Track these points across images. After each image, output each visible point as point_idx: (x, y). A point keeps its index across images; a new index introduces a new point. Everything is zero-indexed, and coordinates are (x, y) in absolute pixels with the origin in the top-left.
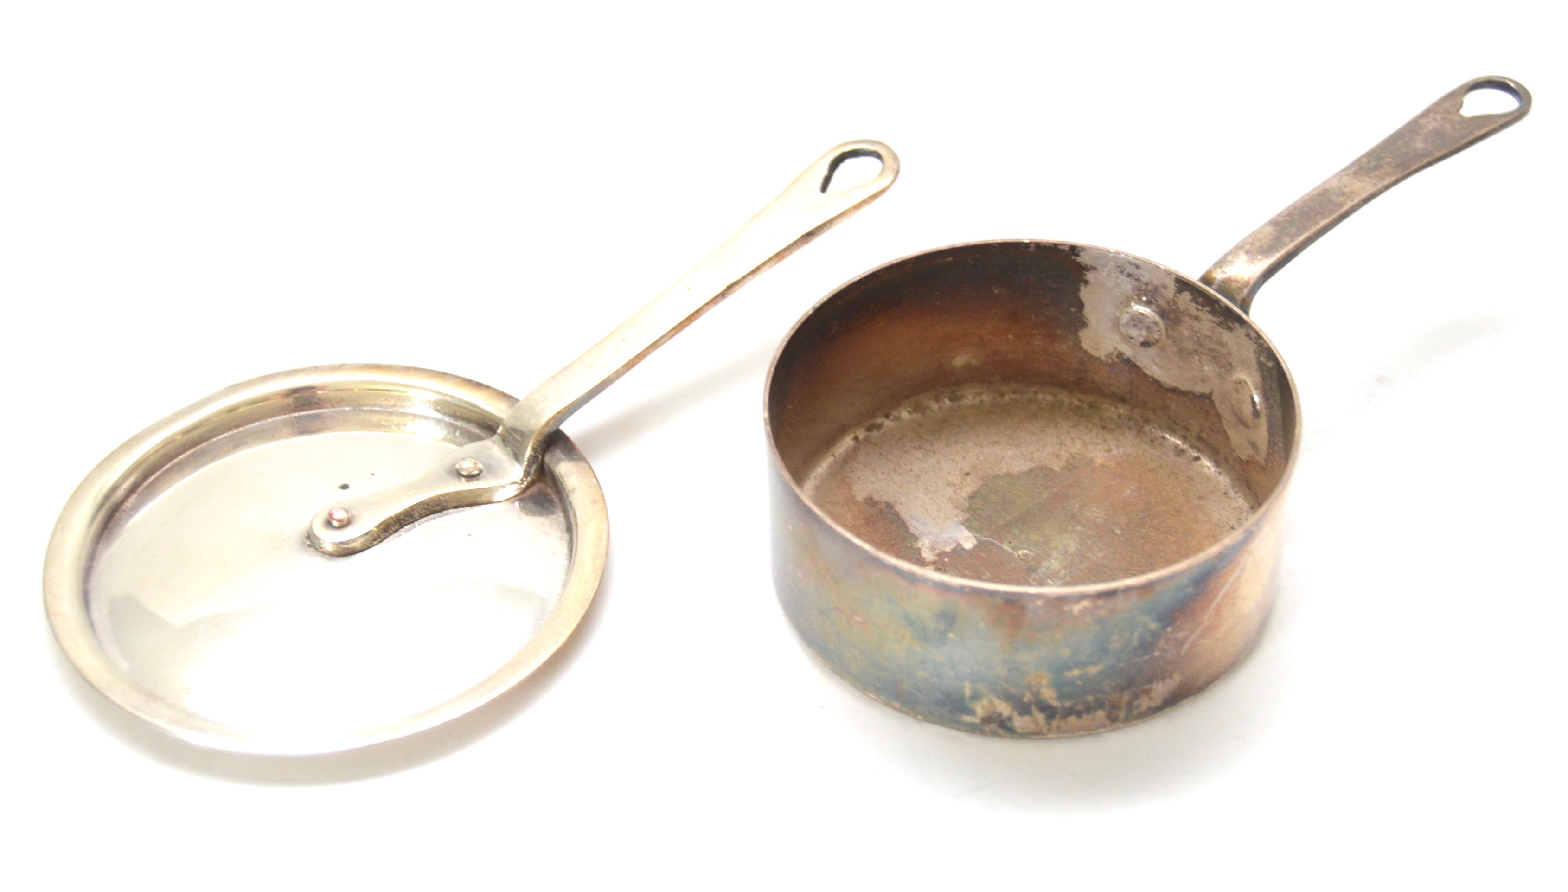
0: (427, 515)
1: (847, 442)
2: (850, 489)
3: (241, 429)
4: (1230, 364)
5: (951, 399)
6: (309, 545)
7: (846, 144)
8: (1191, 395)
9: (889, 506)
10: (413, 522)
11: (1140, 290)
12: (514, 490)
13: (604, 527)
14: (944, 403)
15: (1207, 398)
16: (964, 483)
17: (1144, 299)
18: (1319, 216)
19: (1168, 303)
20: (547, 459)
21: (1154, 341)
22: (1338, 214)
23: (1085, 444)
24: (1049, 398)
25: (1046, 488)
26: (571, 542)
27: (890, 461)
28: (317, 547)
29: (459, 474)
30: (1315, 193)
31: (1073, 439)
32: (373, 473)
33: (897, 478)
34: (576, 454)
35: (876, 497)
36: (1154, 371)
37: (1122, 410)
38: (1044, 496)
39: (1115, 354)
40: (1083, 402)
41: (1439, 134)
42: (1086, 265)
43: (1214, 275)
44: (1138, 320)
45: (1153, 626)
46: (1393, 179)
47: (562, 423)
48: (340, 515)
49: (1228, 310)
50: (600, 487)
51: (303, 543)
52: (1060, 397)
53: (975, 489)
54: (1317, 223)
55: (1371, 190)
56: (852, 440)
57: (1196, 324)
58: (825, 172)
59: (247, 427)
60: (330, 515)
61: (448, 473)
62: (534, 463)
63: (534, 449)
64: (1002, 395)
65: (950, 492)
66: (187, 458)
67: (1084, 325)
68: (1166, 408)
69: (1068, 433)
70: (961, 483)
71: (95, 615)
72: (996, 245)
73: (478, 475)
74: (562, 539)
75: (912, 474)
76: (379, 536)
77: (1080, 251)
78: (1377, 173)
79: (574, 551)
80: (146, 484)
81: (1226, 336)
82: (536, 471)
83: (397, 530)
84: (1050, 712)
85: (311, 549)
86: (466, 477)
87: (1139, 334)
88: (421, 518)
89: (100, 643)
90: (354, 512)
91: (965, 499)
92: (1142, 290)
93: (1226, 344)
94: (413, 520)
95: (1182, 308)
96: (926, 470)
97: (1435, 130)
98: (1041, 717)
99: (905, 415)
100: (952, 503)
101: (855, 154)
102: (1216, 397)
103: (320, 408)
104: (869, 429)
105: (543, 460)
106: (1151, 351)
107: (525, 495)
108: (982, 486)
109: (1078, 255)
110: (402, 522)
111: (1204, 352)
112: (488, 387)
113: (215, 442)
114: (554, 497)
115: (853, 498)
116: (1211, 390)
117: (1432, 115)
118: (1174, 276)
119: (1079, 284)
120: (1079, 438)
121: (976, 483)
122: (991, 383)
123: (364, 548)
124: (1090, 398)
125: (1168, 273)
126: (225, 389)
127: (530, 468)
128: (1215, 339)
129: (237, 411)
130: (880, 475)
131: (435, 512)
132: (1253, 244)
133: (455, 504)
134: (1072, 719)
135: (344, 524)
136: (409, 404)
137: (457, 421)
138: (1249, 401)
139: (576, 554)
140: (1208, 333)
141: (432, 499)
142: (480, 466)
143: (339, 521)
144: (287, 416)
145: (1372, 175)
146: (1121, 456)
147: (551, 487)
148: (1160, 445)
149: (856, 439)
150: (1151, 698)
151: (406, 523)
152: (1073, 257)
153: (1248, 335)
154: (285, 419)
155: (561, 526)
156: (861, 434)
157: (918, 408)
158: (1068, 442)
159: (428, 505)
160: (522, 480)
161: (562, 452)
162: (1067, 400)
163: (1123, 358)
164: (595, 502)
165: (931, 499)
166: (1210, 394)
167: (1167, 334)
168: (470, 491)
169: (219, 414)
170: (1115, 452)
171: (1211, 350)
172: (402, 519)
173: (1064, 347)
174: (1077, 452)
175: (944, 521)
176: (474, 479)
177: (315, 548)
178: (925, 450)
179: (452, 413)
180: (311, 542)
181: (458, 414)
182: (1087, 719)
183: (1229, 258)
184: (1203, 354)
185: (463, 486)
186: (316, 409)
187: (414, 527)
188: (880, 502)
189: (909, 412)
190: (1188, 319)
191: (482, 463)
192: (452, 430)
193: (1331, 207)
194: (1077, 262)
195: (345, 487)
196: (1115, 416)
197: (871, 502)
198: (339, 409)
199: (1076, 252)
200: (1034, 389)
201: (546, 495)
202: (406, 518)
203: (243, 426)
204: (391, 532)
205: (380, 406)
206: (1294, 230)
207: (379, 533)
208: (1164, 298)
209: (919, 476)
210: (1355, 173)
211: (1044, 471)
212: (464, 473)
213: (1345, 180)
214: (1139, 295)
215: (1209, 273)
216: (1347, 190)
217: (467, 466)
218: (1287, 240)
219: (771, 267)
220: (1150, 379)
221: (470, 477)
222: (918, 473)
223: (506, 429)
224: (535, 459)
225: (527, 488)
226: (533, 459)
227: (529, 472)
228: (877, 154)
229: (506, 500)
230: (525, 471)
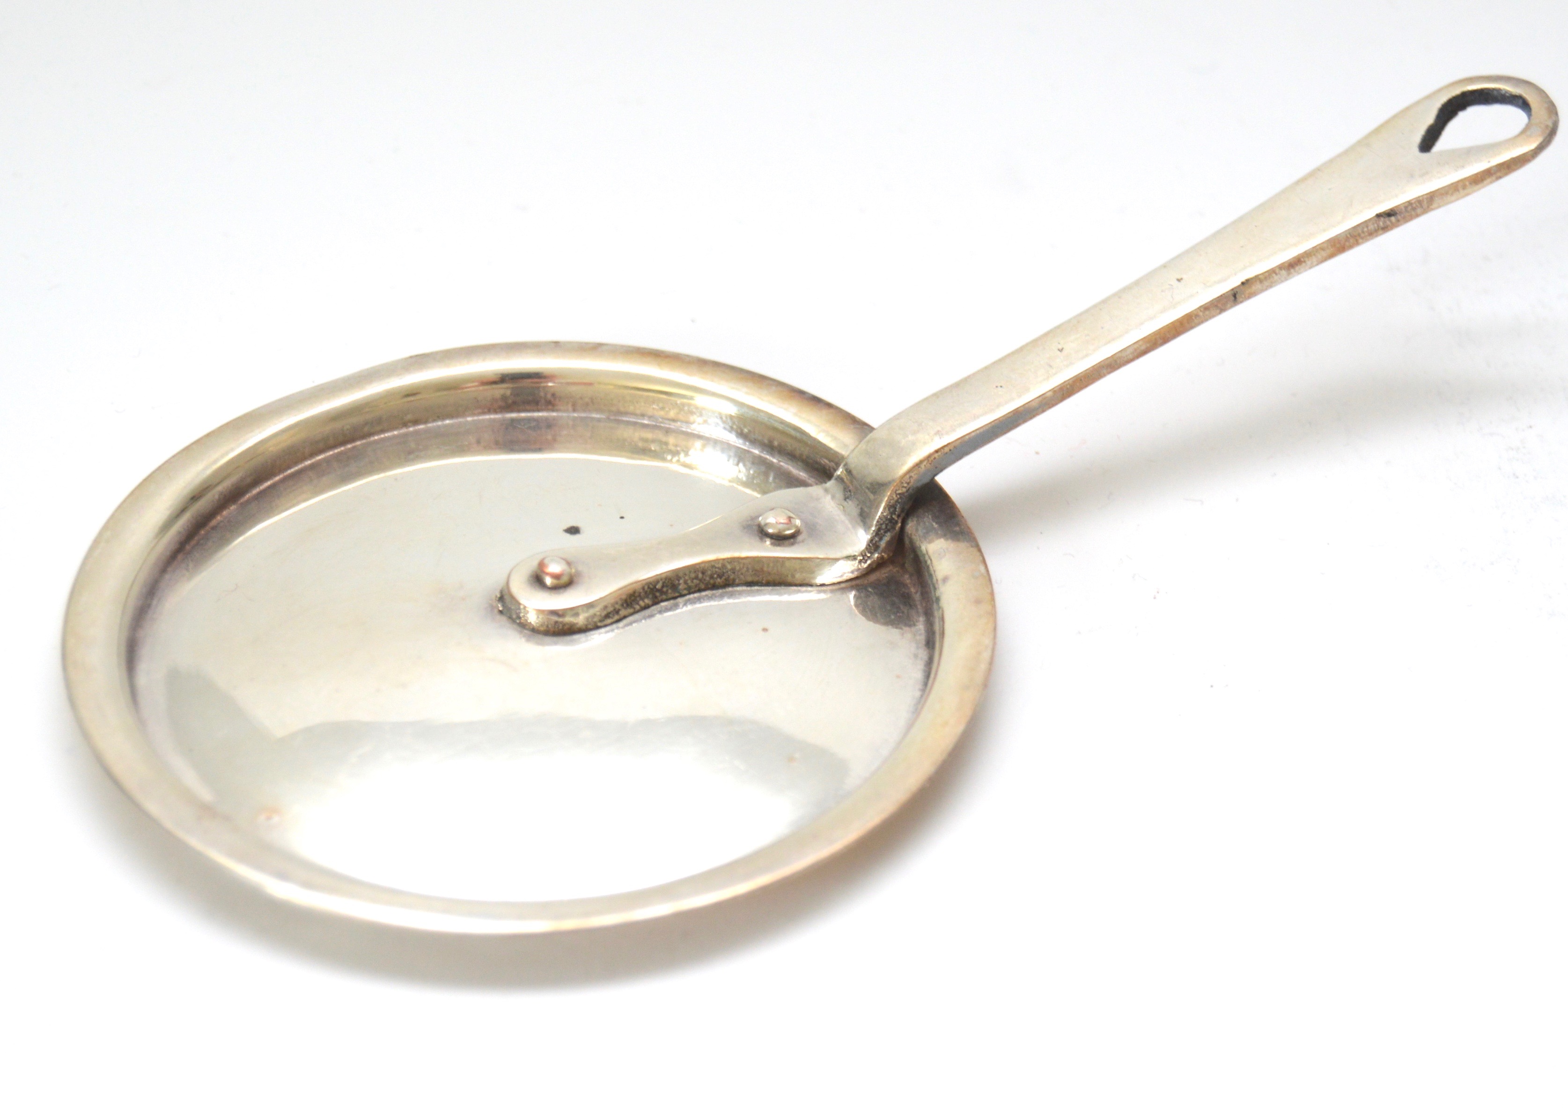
0: (700, 590)
3: (422, 427)
6: (501, 612)
7: (1471, 80)
10: (675, 598)
12: (846, 570)
13: (987, 641)
20: (911, 526)
26: (929, 663)
28: (514, 616)
29: (762, 533)
32: (622, 516)
34: (958, 524)
47: (941, 470)
48: (555, 568)
50: (990, 580)
51: (492, 607)
58: (1430, 119)
59: (430, 425)
60: (542, 565)
61: (744, 528)
62: (889, 530)
63: (891, 507)
66: (327, 461)
71: (142, 680)
73: (793, 536)
74: (916, 656)
76: (617, 612)
79: (932, 676)
80: (255, 491)
82: (889, 543)
83: (647, 607)
85: (503, 619)
86: (771, 536)
88: (690, 593)
89: (141, 723)
90: (580, 568)
94: (677, 594)
103: (553, 411)
105: (902, 528)
107: (865, 581)
110: (658, 594)
112: (829, 406)
113: (376, 442)
114: (913, 590)
123: (590, 626)
126: (406, 359)
127: (881, 539)
129: (418, 397)
131: (714, 587)
133: (750, 579)
135: (564, 584)
136: (699, 420)
139: (935, 678)
141: (712, 564)
142: (798, 522)
143: (556, 577)
144: (498, 416)
147: (911, 575)
151: (664, 597)
154: (494, 420)
155: (918, 638)
159: (703, 573)
160: (863, 554)
161: (935, 518)
164: (978, 602)
168: (776, 560)
169: (390, 395)
172: (658, 590)
176: (787, 542)
177: (510, 618)
179: (766, 441)
180: (503, 606)
181: (776, 443)
185: (767, 551)
186: (547, 410)
187: (676, 606)
191: (801, 520)
192: (763, 468)
195: (573, 530)
198: (583, 415)
201: (899, 584)
202: (665, 589)
203: (426, 422)
204: (637, 607)
205: (650, 417)
207: (617, 607)
212: (770, 531)
217: (774, 521)
221: (780, 539)
223: (849, 472)
224: (889, 524)
225: (871, 570)
226: (887, 525)
227: (878, 544)
228: (1521, 101)
229: (834, 584)
230: (871, 540)
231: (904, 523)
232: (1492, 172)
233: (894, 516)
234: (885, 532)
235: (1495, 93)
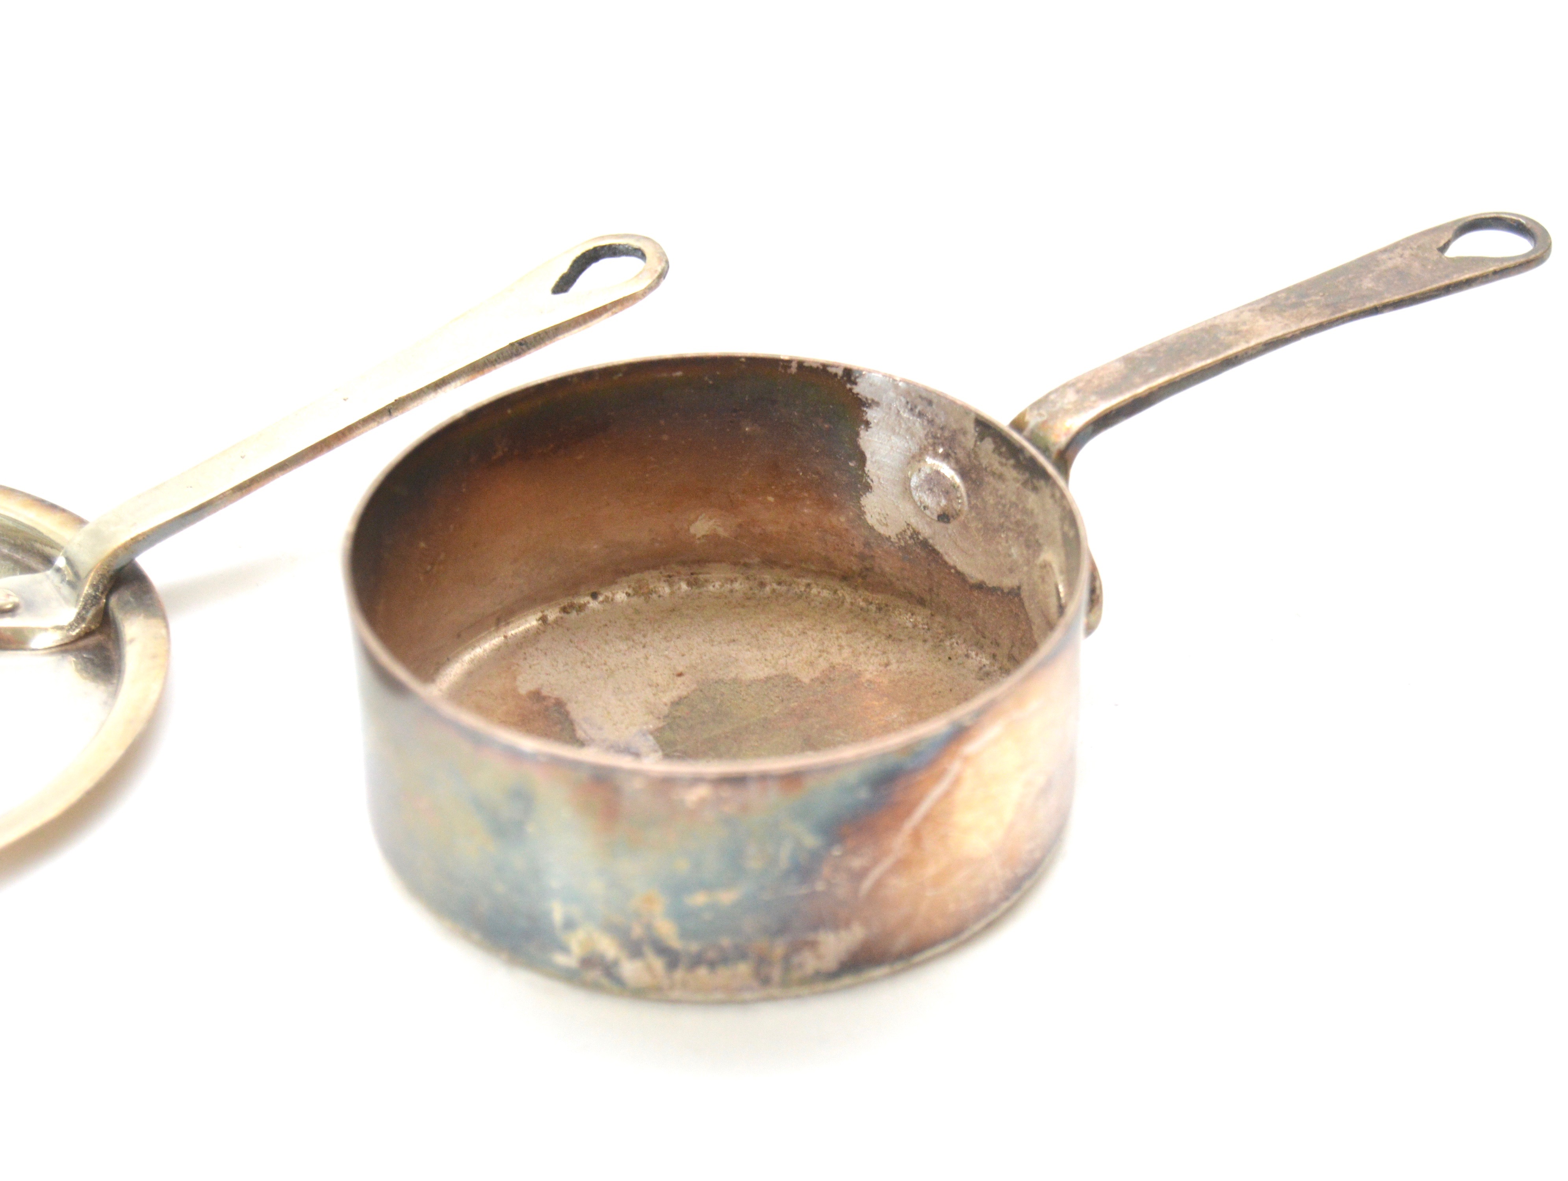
1: (531, 622)
2: (515, 678)
4: (1037, 541)
5: (689, 584)
8: (999, 593)
9: (559, 704)
11: (935, 437)
12: (56, 638)
14: (679, 588)
15: (1015, 593)
16: (671, 686)
17: (941, 450)
18: (1194, 356)
19: (969, 456)
20: (114, 603)
21: (954, 513)
22: (1221, 356)
23: (855, 654)
24: (825, 593)
25: (782, 701)
27: (581, 650)
30: (1197, 328)
31: (841, 647)
33: (583, 671)
34: (151, 599)
35: (545, 692)
36: (954, 558)
37: (921, 617)
38: (776, 711)
39: (909, 533)
40: (871, 603)
41: (1401, 274)
42: (867, 399)
43: (1027, 418)
44: (935, 481)
45: (811, 841)
46: (1315, 321)
47: (137, 554)
49: (1032, 460)
52: (840, 593)
53: (685, 693)
54: (1186, 365)
55: (1279, 332)
56: (538, 620)
57: (1001, 486)
62: (94, 605)
63: (94, 587)
64: (762, 585)
65: (648, 693)
67: (868, 488)
68: (972, 614)
69: (838, 638)
70: (668, 685)
72: (743, 360)
73: (10, 611)
75: (605, 668)
77: (858, 377)
78: (1295, 311)
81: (1032, 500)
82: (95, 616)
84: (672, 959)
87: (933, 502)
91: (666, 705)
92: (938, 438)
93: (1032, 513)
95: (984, 463)
96: (625, 665)
97: (1396, 268)
98: (658, 964)
99: (621, 597)
100: (647, 708)
101: (612, 251)
102: (1025, 594)
104: (564, 610)
105: (107, 604)
106: (952, 527)
107: (75, 647)
108: (695, 690)
109: (855, 383)
111: (1011, 527)
112: (63, 511)
115: (515, 689)
116: (1020, 583)
117: (1399, 250)
118: (973, 416)
119: (859, 427)
120: (850, 646)
121: (688, 687)
122: (746, 565)
124: (879, 598)
125: (966, 411)
127: (87, 612)
128: (1020, 506)
130: (560, 666)
132: (1090, 381)
134: (702, 972)
137: (17, 553)
138: (1054, 592)
140: (1014, 499)
142: (18, 599)
145: (1286, 314)
146: (901, 673)
148: (959, 664)
149: (544, 619)
150: (819, 957)
152: (848, 386)
153: (1053, 496)
156: (553, 614)
157: (641, 591)
158: (834, 650)
160: (72, 627)
162: (848, 599)
163: (918, 539)
164: (154, 657)
165: (620, 700)
166: (1019, 588)
167: (969, 502)
170: (893, 667)
171: (1018, 523)
173: (843, 519)
174: (841, 661)
175: (627, 728)
178: (633, 641)
182: (724, 974)
183: (1052, 397)
184: (1009, 529)
188: (549, 697)
189: (628, 595)
190: (991, 479)
193: (1214, 346)
194: (853, 394)
196: (909, 625)
197: (537, 696)
199: (853, 378)
200: (805, 581)
201: (103, 649)
206: (1152, 370)
208: (964, 448)
209: (613, 672)
210: (1262, 310)
211: (789, 682)
213: (1246, 315)
214: (934, 445)
215: (1022, 415)
216: (1244, 328)
218: (1137, 380)
219: (465, 383)
220: (953, 571)
222: (613, 667)
223: (69, 562)
224: (94, 600)
225: (79, 638)
226: (92, 600)
227: (84, 616)
228: (640, 253)
229: (45, 649)
230: (79, 614)
231: (108, 598)
232: (608, 307)
233: (97, 593)
234: (91, 607)
235: (621, 247)
